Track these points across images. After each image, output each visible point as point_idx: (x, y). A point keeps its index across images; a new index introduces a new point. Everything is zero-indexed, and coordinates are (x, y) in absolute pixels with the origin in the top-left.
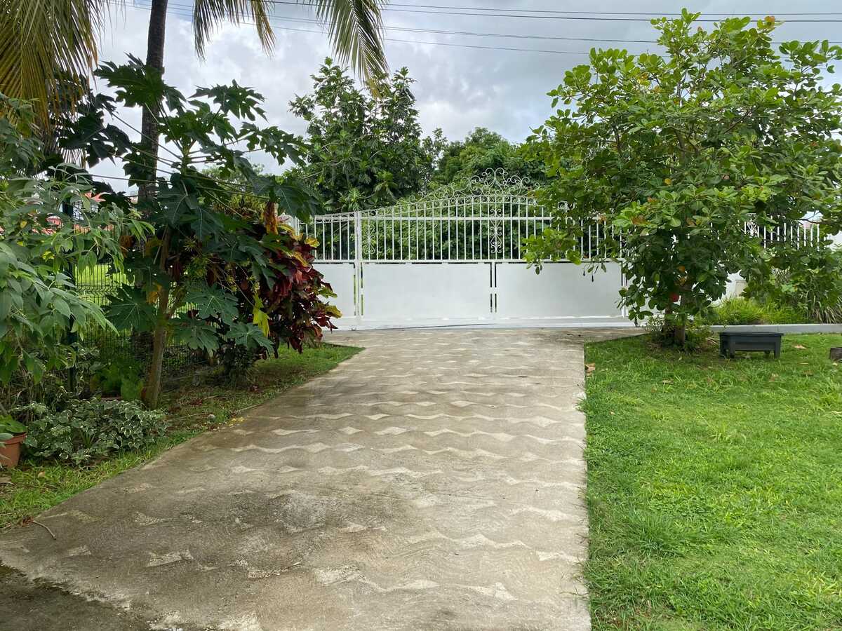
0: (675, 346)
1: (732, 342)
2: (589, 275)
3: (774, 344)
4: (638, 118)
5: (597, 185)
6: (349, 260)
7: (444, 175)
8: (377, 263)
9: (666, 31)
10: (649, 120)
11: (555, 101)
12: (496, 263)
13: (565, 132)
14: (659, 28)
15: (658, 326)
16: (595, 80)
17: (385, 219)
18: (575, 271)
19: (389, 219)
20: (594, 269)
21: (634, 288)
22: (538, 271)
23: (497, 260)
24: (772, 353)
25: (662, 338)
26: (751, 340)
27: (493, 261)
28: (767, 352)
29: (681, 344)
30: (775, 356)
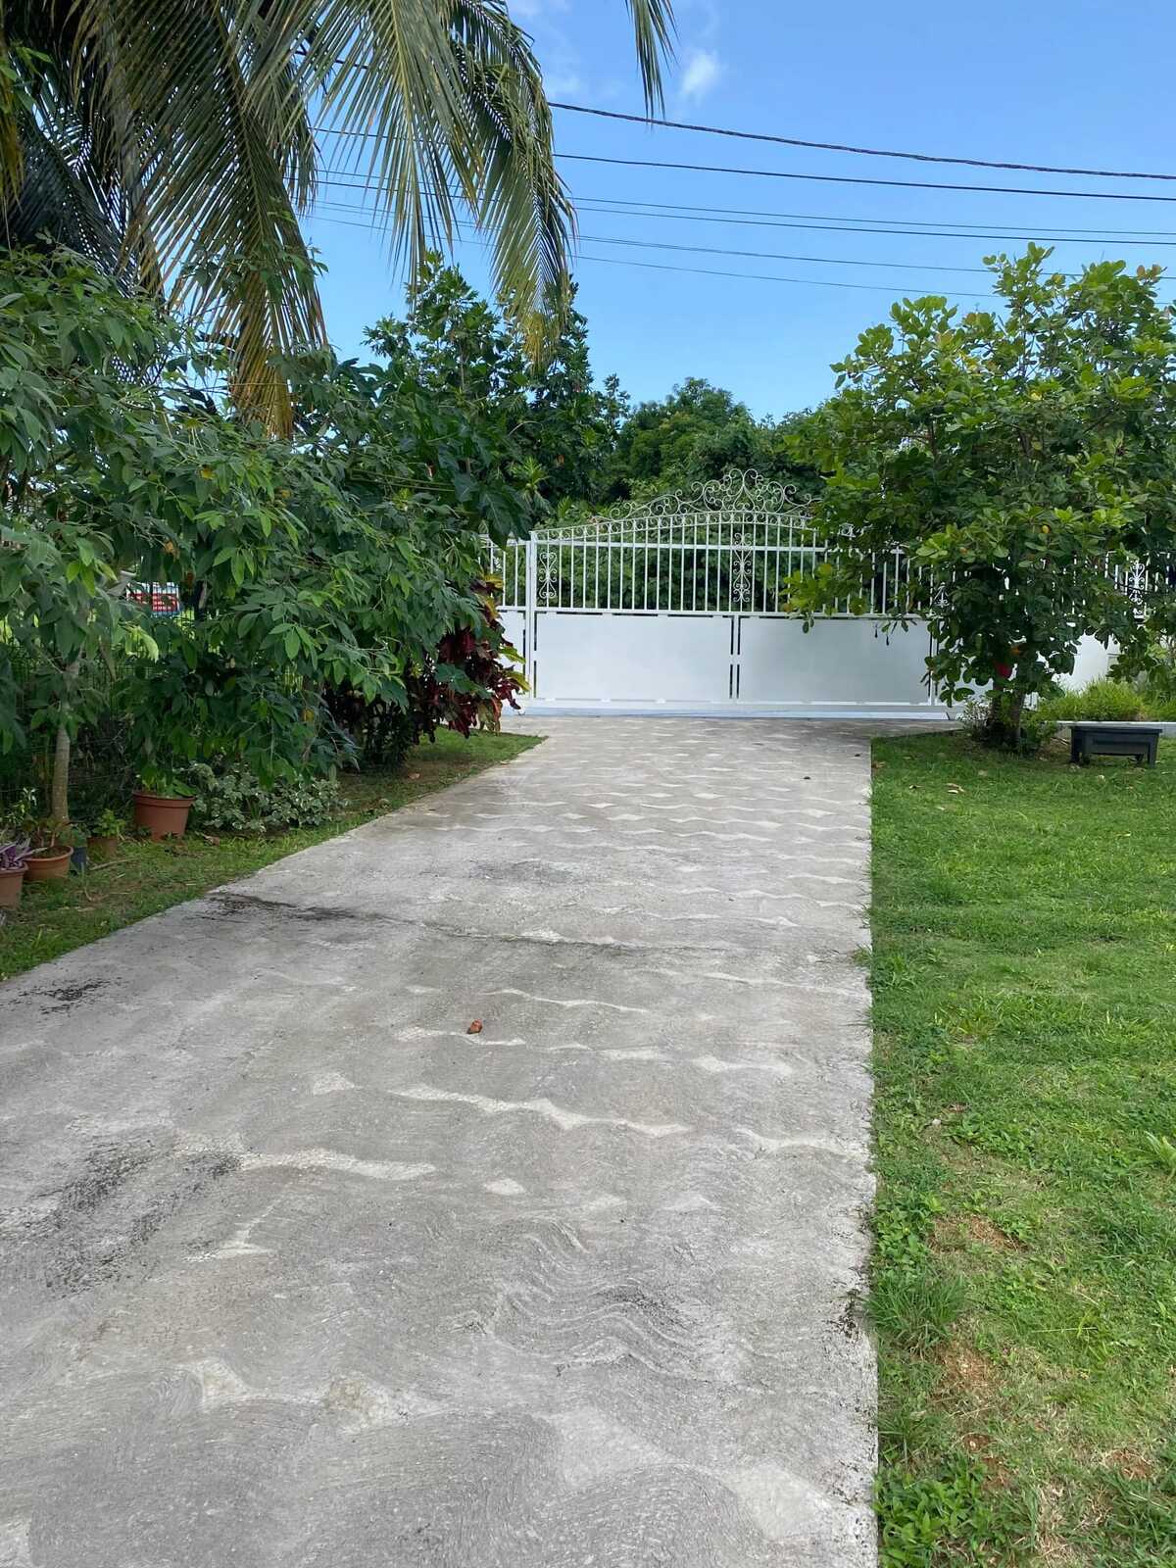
0: (1005, 744)
1: (1089, 741)
2: (882, 636)
3: (1148, 745)
4: (959, 409)
5: (900, 503)
6: (516, 607)
7: (627, 463)
8: (558, 613)
9: (1007, 275)
10: (972, 414)
11: (841, 379)
12: (740, 617)
13: (853, 420)
14: (995, 270)
15: (982, 717)
16: (900, 347)
17: (574, 544)
18: (861, 632)
19: (580, 544)
20: (891, 627)
21: (944, 653)
22: (806, 629)
23: (742, 613)
24: (1145, 760)
25: (986, 732)
26: (1118, 738)
27: (737, 614)
28: (1138, 757)
29: (1013, 742)
30: (1148, 762)
